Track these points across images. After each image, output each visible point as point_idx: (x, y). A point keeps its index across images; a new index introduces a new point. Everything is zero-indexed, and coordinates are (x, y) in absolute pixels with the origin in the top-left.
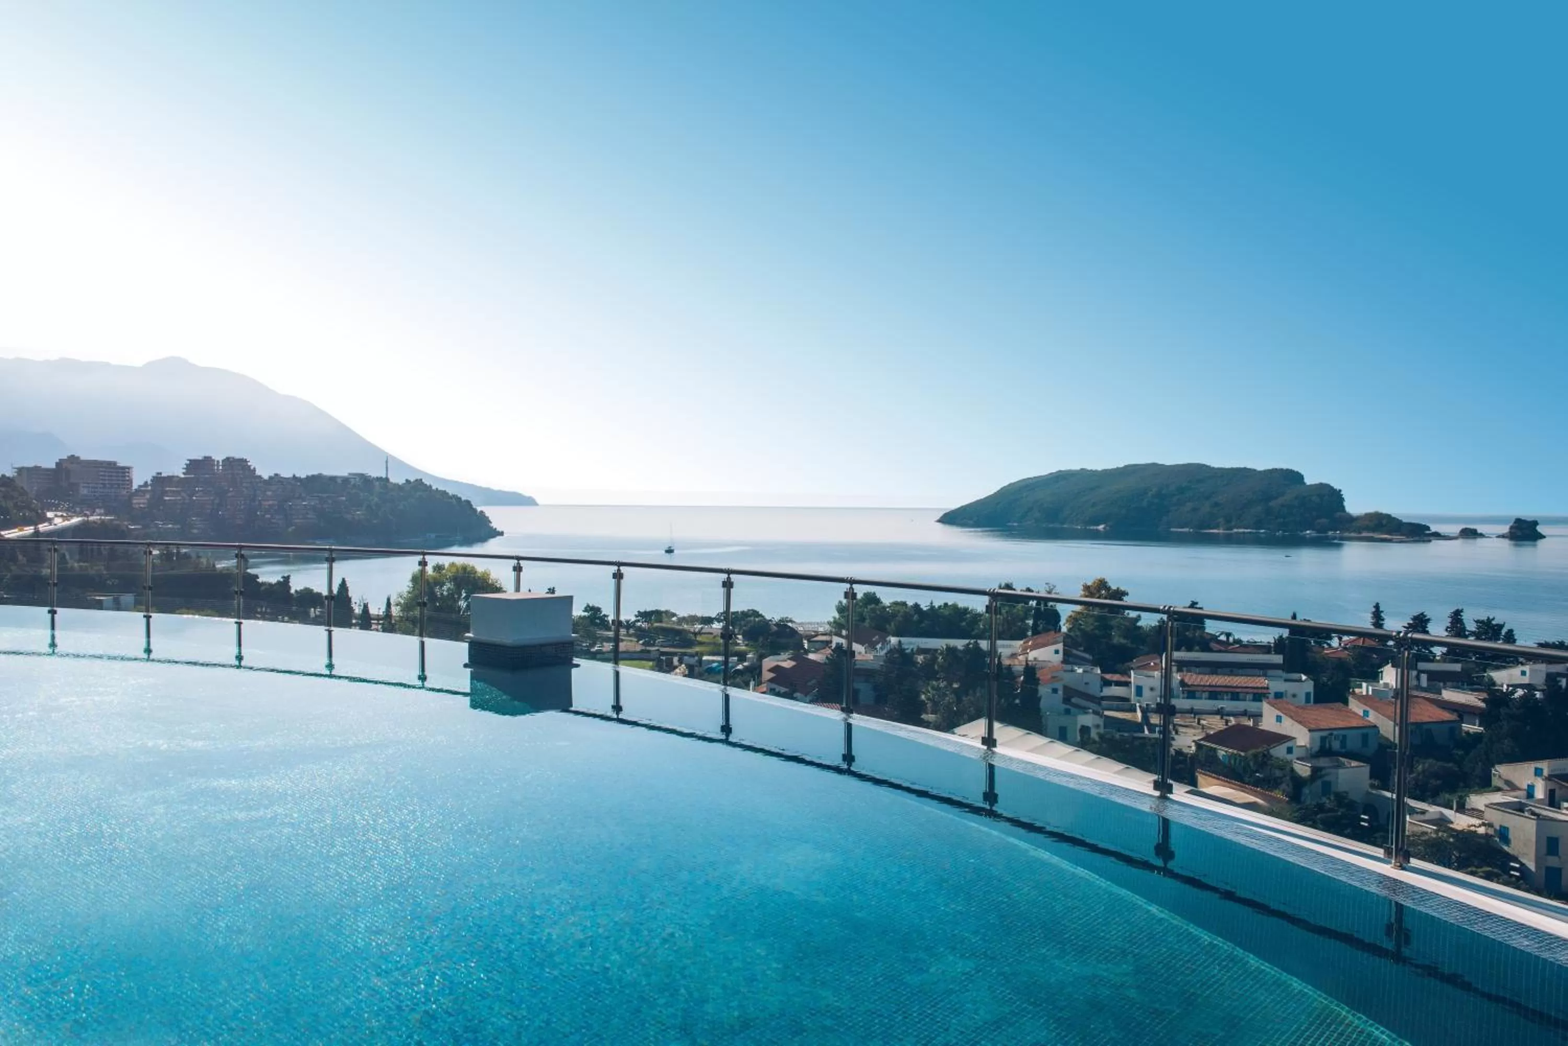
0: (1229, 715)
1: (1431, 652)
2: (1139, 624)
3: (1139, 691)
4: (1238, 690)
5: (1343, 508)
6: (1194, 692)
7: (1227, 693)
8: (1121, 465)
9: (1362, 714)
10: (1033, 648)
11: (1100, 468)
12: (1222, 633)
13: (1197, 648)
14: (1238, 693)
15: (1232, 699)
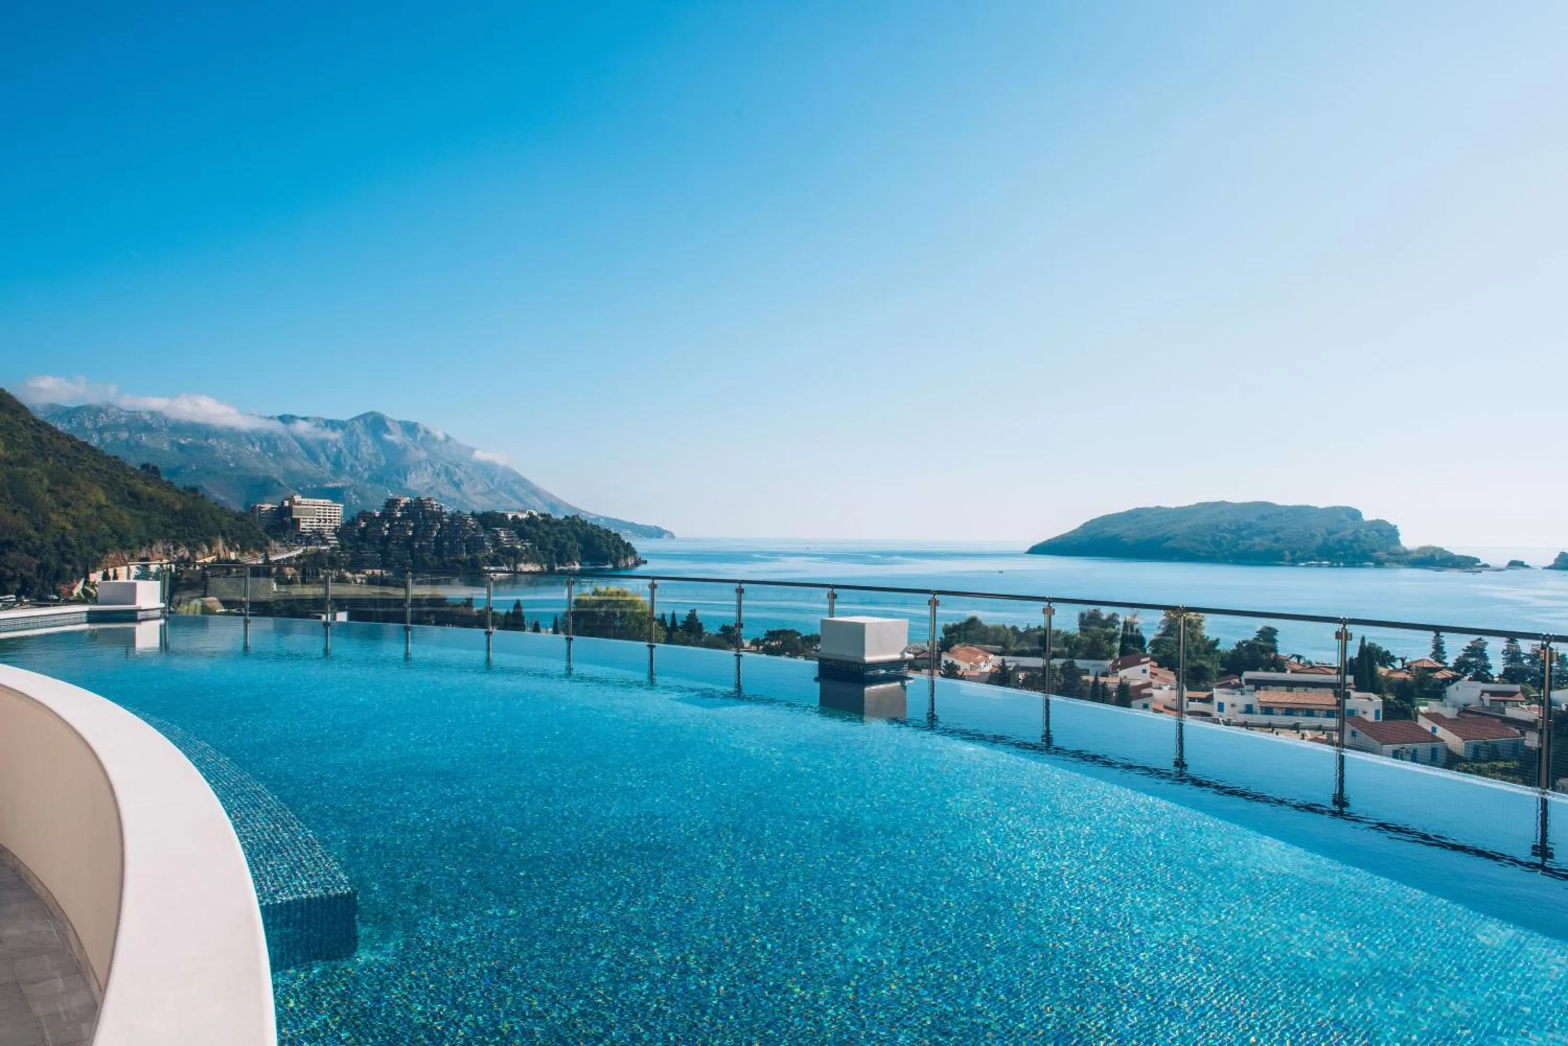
0: (1304, 729)
1: (1489, 674)
2: (1218, 648)
3: (1221, 707)
4: (1312, 707)
5: (1398, 542)
6: (1271, 708)
7: (1302, 710)
8: (1193, 503)
9: (1430, 730)
10: (1123, 667)
11: (1173, 507)
12: (1293, 656)
13: (1273, 668)
14: (1313, 710)
15: (1307, 715)
